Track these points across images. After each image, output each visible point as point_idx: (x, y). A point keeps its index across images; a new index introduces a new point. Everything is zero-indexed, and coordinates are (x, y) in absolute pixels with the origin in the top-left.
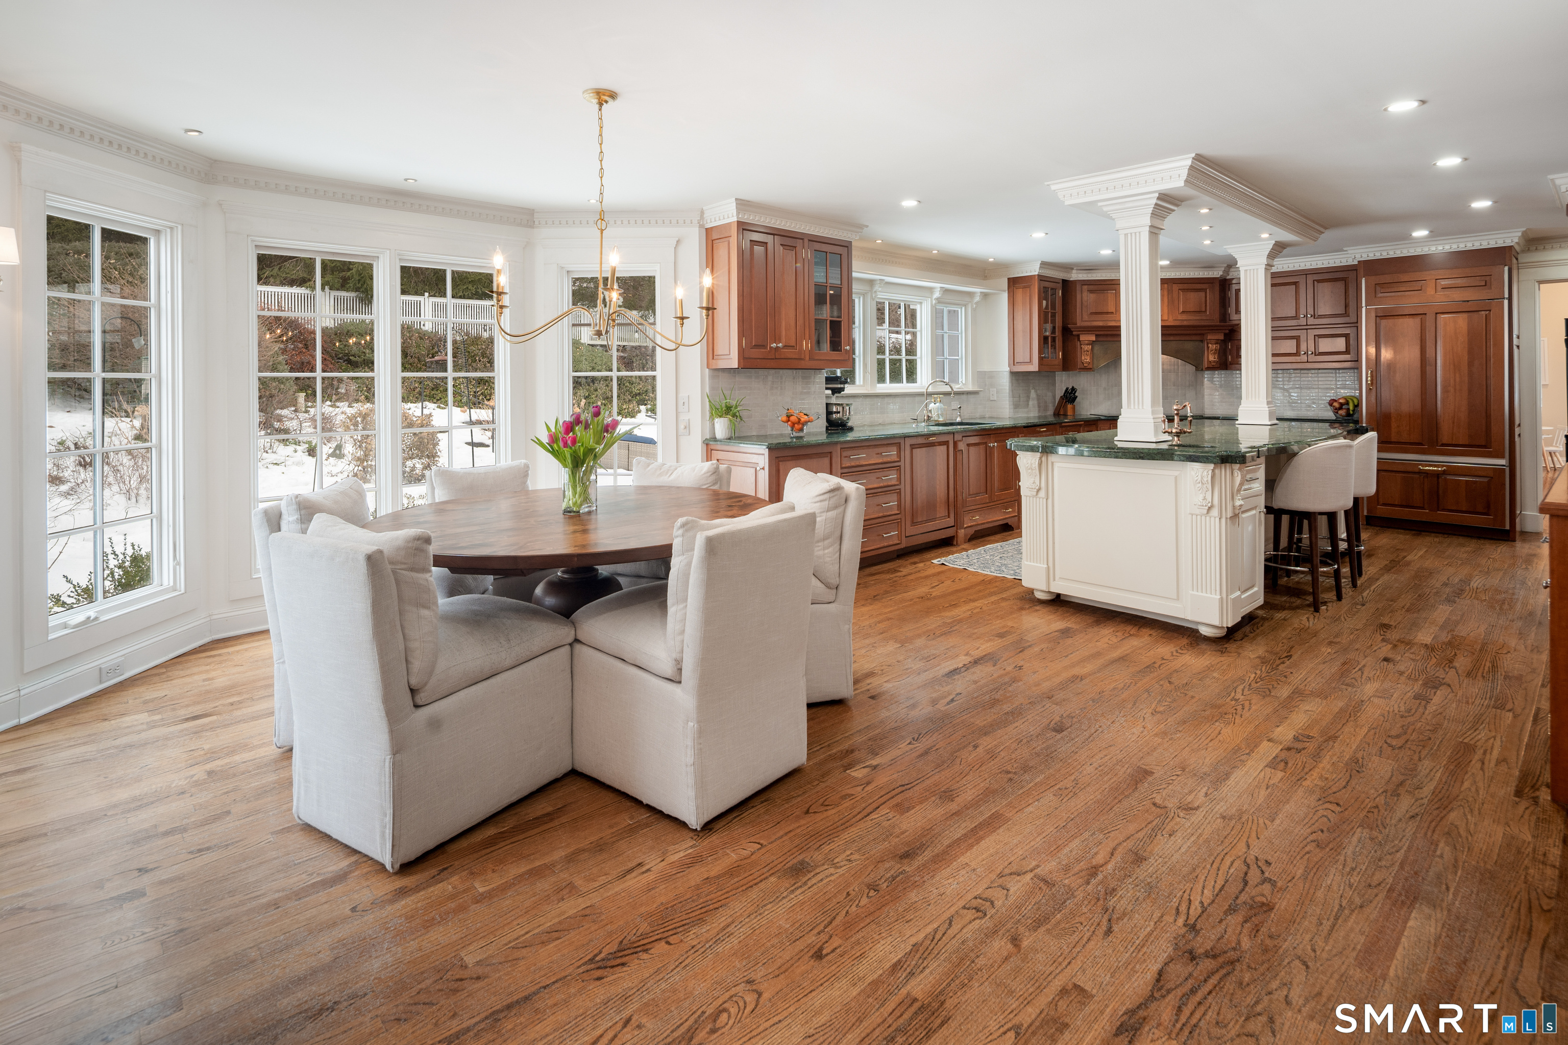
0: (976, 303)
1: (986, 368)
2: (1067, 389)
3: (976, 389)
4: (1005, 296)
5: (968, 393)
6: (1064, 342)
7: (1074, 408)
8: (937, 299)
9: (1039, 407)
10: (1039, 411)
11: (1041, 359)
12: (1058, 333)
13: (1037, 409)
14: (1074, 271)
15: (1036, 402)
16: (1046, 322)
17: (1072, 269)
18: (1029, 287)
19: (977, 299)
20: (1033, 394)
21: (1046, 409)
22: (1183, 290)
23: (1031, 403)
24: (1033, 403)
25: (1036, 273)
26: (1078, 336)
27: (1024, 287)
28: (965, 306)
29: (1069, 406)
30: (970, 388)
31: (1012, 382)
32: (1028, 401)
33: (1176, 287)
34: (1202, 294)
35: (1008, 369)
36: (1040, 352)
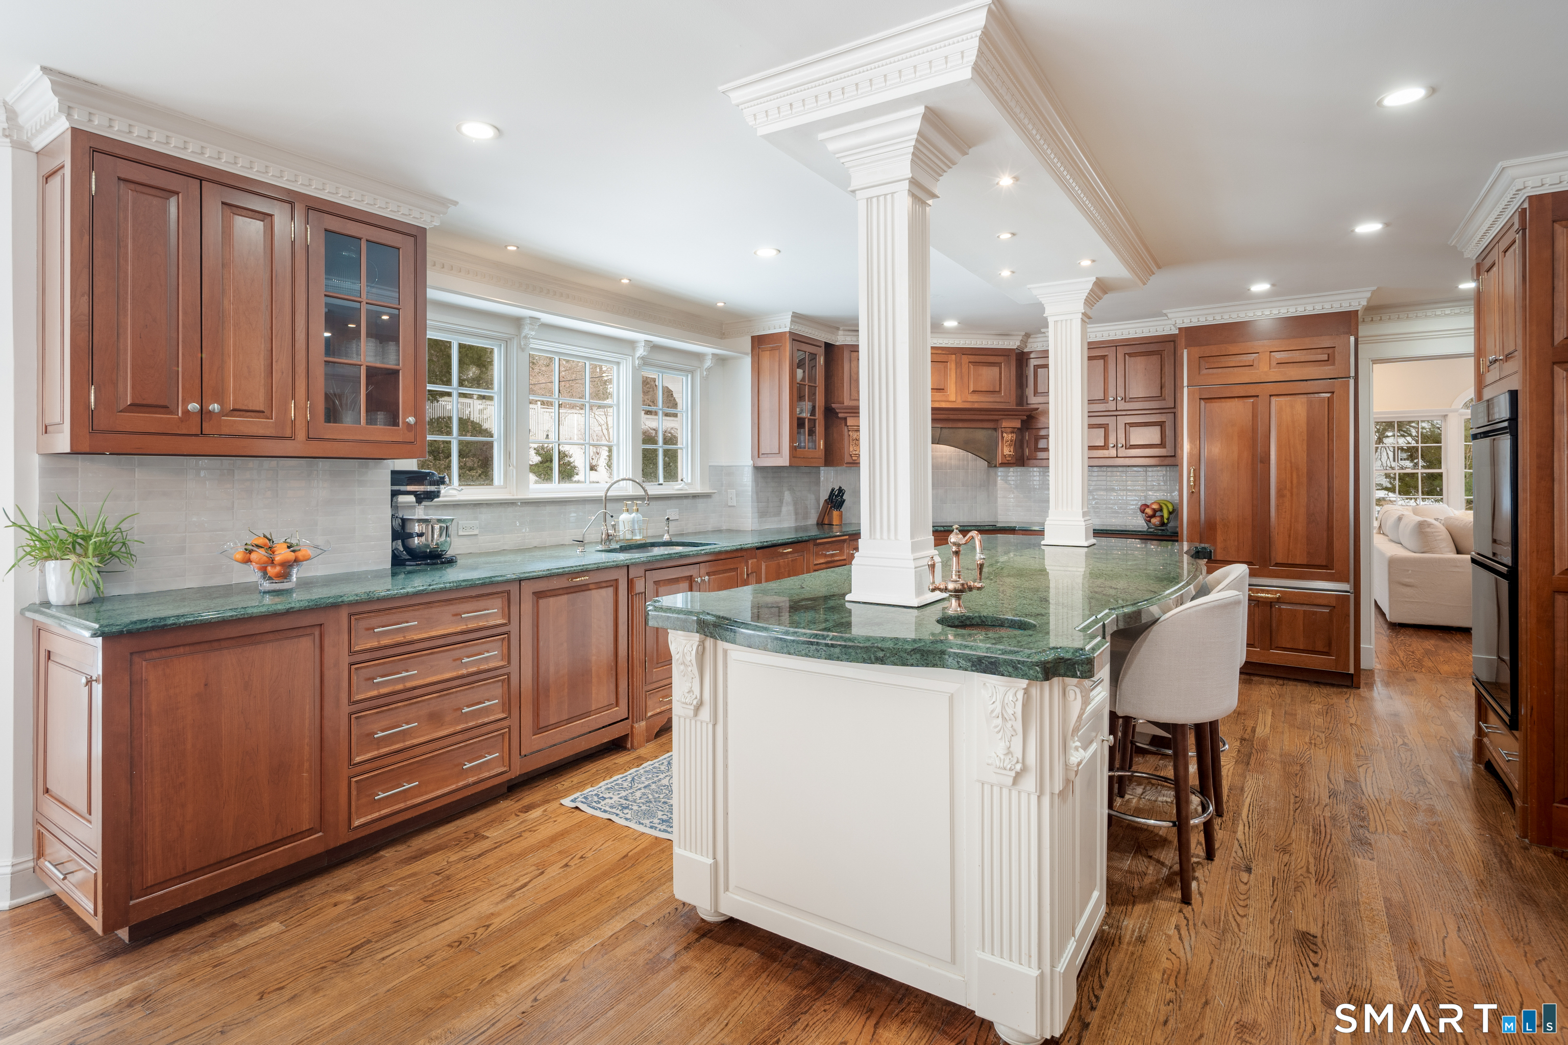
0: (709, 369)
1: (723, 461)
2: (833, 490)
3: (707, 490)
4: (747, 361)
5: (695, 496)
6: (827, 428)
7: (841, 516)
8: (642, 358)
9: (796, 514)
10: (796, 519)
11: (793, 449)
12: (819, 415)
13: (793, 517)
14: (841, 333)
15: (791, 508)
16: (801, 398)
17: (838, 329)
18: (778, 348)
19: (708, 363)
20: (787, 496)
21: (806, 516)
22: (975, 363)
23: (784, 509)
24: (787, 509)
25: (787, 330)
26: (845, 419)
27: (772, 349)
28: (692, 372)
29: (835, 513)
30: (698, 489)
31: (756, 481)
32: (780, 507)
33: (965, 359)
34: (996, 369)
35: (750, 463)
36: (792, 440)
